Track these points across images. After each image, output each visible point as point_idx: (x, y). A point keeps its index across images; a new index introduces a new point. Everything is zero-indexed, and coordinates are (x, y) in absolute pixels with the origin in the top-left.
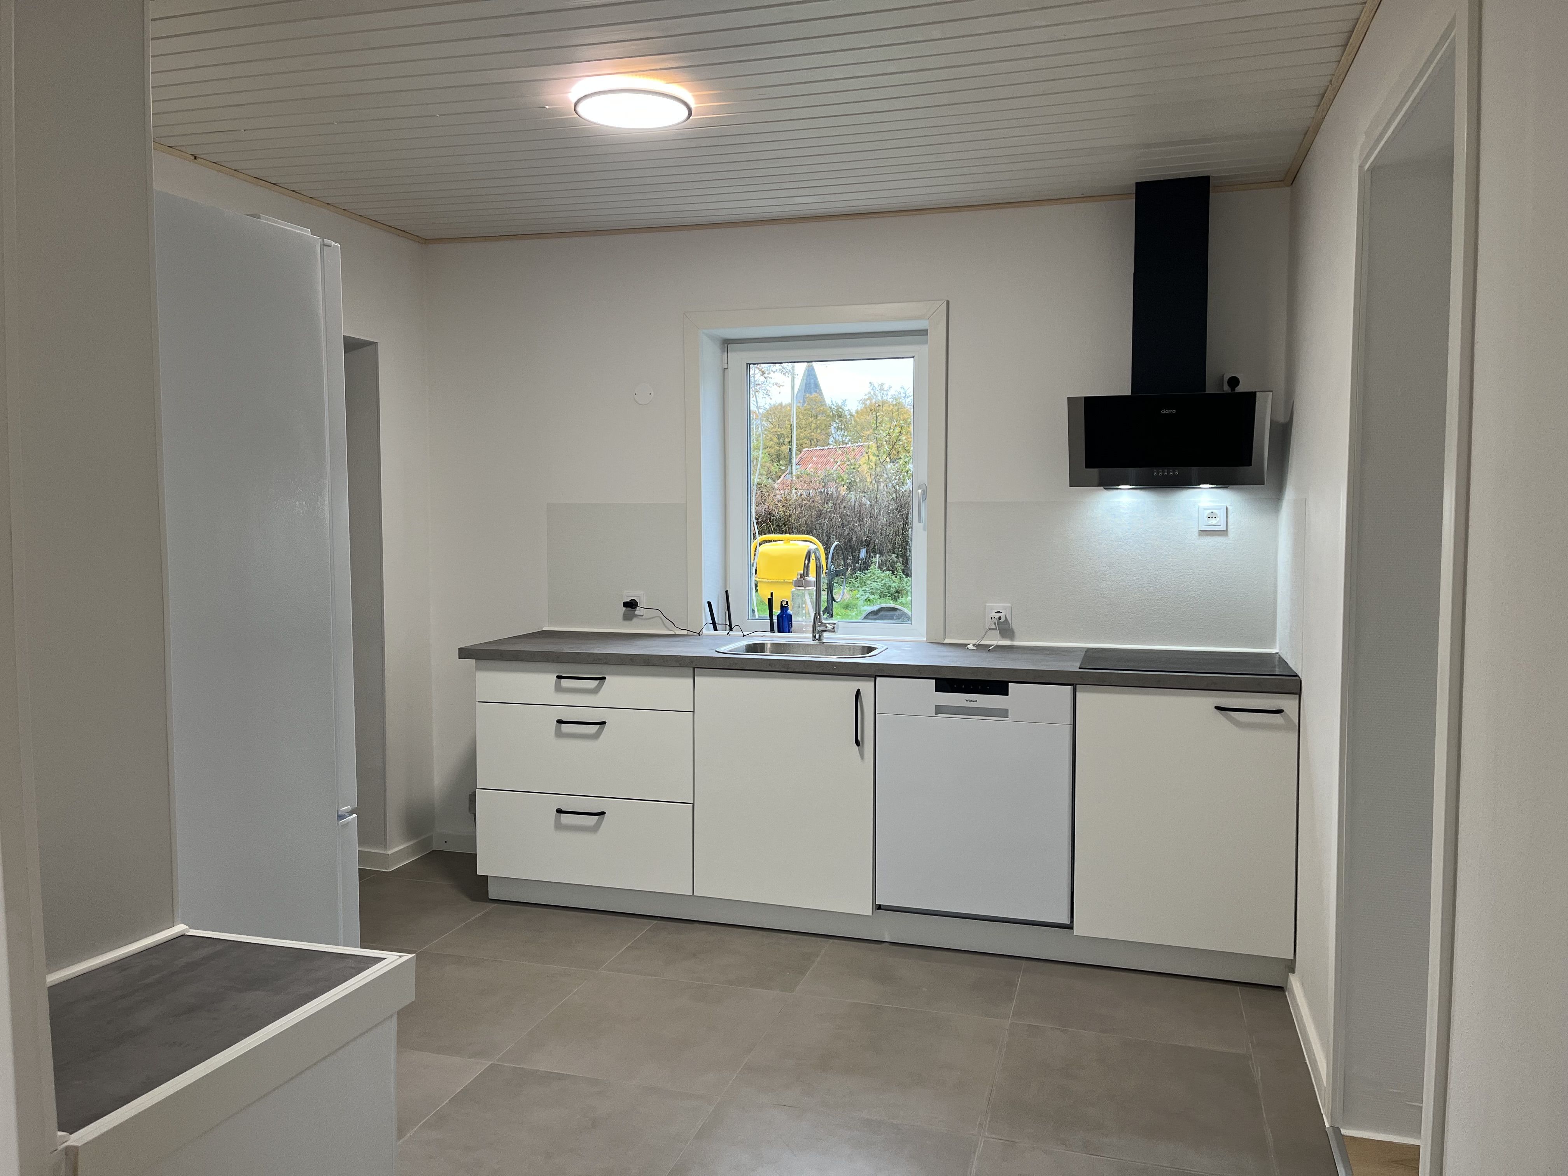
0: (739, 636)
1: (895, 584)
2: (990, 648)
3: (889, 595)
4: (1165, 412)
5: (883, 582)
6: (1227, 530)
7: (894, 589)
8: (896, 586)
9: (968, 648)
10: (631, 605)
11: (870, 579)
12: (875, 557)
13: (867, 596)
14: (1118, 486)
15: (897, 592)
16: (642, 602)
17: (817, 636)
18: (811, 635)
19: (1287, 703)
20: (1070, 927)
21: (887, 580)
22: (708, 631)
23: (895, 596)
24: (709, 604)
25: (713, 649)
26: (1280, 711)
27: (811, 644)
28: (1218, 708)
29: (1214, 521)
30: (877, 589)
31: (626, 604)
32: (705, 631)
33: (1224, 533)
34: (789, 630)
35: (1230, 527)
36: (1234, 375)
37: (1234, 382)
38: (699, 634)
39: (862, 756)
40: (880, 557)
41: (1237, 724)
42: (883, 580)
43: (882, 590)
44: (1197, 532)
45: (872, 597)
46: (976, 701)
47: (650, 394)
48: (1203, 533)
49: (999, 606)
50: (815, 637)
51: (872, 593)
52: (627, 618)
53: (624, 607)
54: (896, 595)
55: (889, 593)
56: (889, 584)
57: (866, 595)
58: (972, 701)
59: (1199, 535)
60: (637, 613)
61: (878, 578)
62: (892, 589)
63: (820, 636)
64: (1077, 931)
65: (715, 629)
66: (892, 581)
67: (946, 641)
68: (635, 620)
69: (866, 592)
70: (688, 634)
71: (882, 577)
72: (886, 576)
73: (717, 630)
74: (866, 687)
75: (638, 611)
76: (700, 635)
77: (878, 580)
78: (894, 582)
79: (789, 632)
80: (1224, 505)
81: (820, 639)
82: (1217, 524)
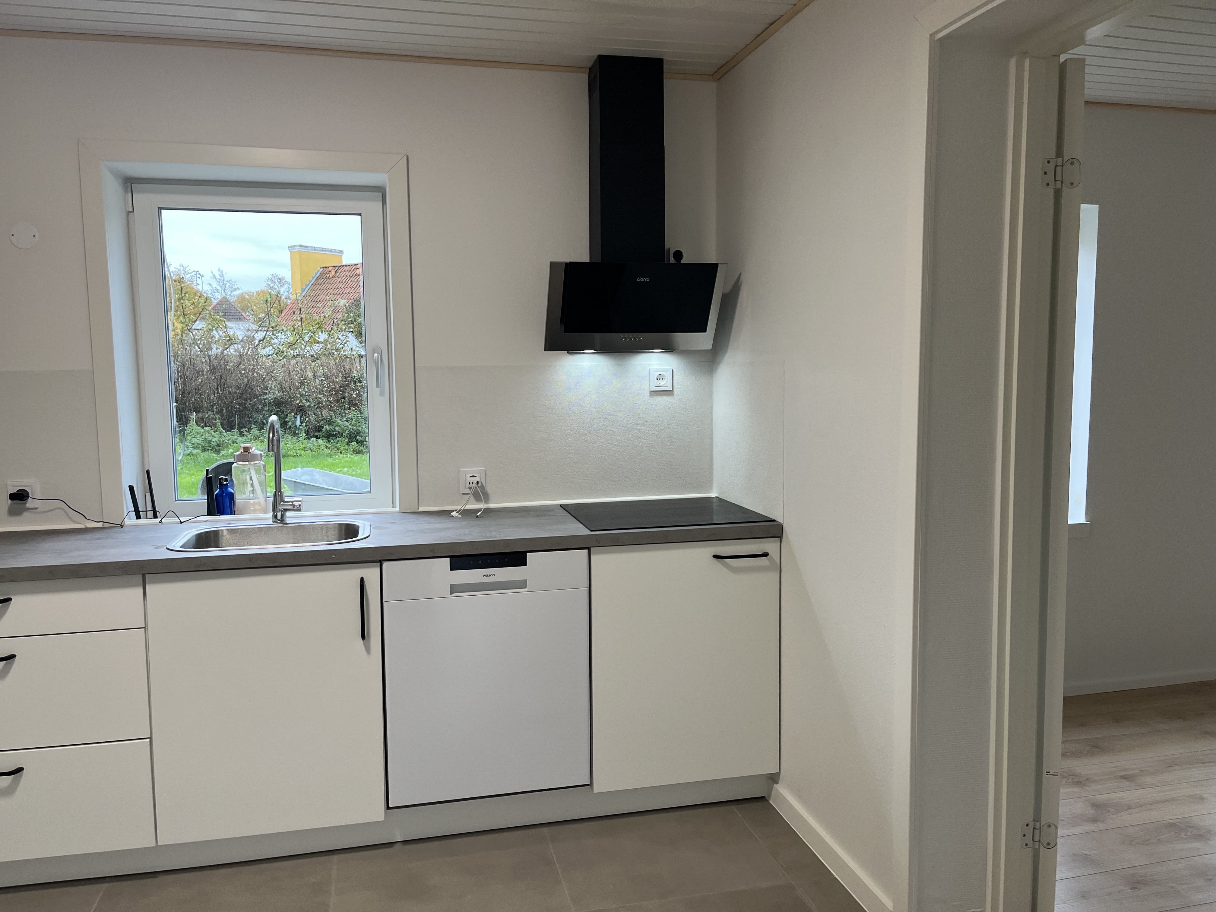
0: (176, 523)
1: (215, 439)
2: (478, 515)
3: (210, 449)
4: (640, 280)
5: (203, 437)
6: (672, 391)
7: (215, 443)
8: (217, 440)
9: (453, 516)
10: (20, 496)
11: (190, 435)
12: (192, 415)
13: (190, 451)
14: (583, 351)
15: (218, 445)
16: (35, 489)
17: (279, 517)
18: (271, 515)
19: (769, 546)
20: (590, 785)
21: (207, 435)
22: (131, 520)
23: (215, 449)
24: (131, 488)
25: (162, 547)
26: (765, 555)
27: (275, 527)
28: (716, 557)
29: (662, 383)
30: (198, 444)
31: (13, 497)
32: (127, 522)
33: (670, 393)
34: (231, 510)
35: (675, 387)
36: (678, 249)
37: (678, 255)
38: (121, 525)
39: (368, 650)
40: (196, 415)
41: (734, 570)
42: (202, 435)
43: (203, 444)
44: (649, 393)
45: (195, 451)
46: (494, 575)
47: (34, 236)
48: (654, 393)
49: (472, 470)
50: (276, 517)
51: (194, 448)
52: (13, 512)
53: (11, 499)
54: (217, 448)
55: (210, 447)
56: (210, 438)
57: (188, 450)
58: (490, 576)
59: (651, 395)
60: (28, 505)
61: (198, 434)
62: (212, 443)
63: (282, 516)
64: (596, 789)
65: (138, 517)
66: (212, 436)
67: (421, 509)
68: (26, 514)
69: (188, 447)
70: (105, 526)
71: (202, 433)
72: (205, 432)
73: (140, 518)
74: (371, 574)
75: (30, 503)
76: (122, 527)
77: (198, 436)
78: (213, 436)
79: (232, 512)
80: (669, 367)
81: (282, 520)
82: (665, 384)
